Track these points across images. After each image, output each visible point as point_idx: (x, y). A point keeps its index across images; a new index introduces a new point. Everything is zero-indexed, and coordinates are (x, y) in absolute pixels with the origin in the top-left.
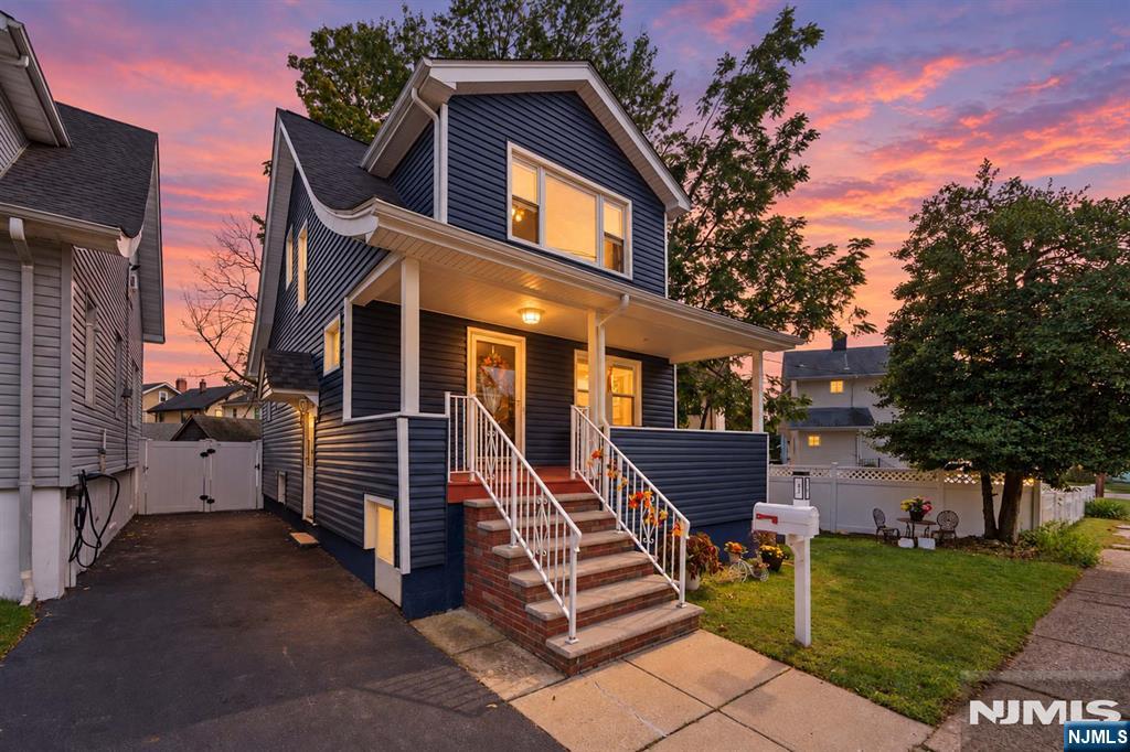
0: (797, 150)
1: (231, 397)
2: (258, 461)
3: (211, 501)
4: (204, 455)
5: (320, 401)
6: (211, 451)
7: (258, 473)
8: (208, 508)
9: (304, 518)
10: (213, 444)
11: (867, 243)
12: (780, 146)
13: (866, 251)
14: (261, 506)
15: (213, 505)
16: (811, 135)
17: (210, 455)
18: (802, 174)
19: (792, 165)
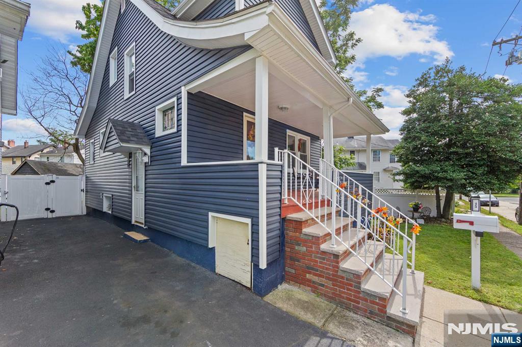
0: (352, 46)
1: (45, 151)
2: (83, 187)
3: (53, 212)
4: (47, 184)
5: (151, 152)
6: (53, 182)
7: (83, 195)
8: (50, 215)
9: (133, 222)
10: (54, 177)
11: (380, 90)
12: (344, 45)
13: (380, 93)
14: (85, 213)
15: (54, 214)
16: (359, 40)
17: (52, 184)
18: (353, 58)
19: (349, 54)
